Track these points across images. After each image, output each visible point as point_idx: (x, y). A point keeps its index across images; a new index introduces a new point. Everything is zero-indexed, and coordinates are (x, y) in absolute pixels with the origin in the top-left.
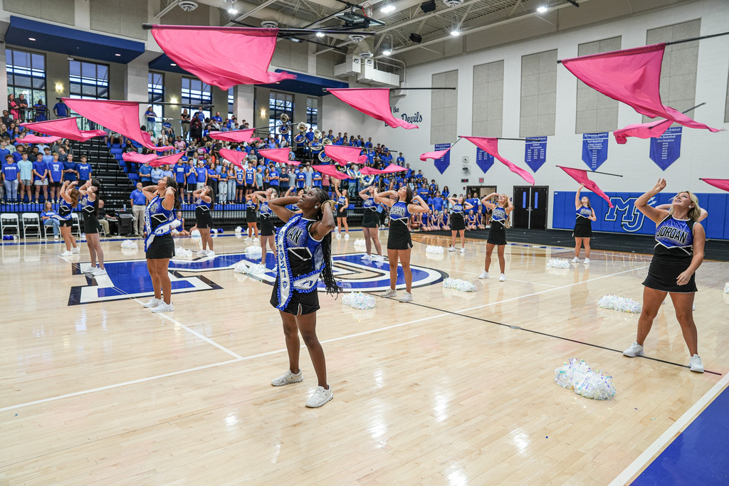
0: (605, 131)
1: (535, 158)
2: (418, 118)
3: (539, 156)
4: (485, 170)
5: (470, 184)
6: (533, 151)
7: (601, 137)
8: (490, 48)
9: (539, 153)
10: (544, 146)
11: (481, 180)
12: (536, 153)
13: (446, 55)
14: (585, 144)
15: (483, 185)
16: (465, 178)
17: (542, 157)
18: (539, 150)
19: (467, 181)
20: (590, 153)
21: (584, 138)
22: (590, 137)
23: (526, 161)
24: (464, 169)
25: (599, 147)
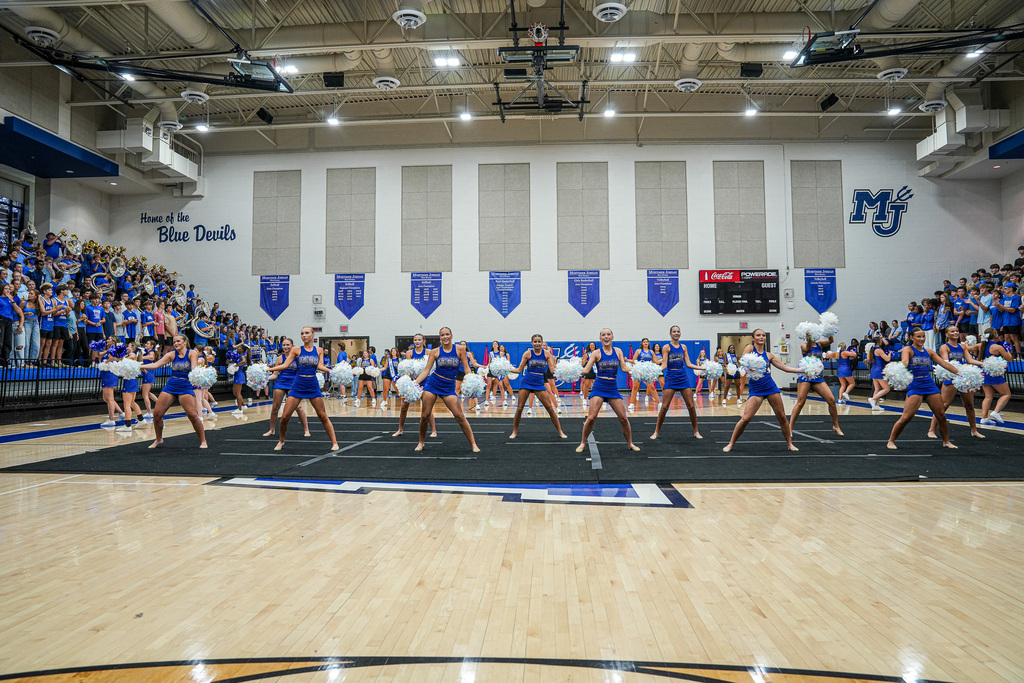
0: (516, 269)
1: (426, 299)
2: (227, 234)
3: (431, 297)
4: (349, 315)
5: (324, 334)
6: (422, 290)
7: (512, 277)
8: (353, 148)
9: (431, 293)
10: (438, 285)
11: (344, 329)
12: (427, 293)
13: (280, 147)
14: (493, 284)
15: (347, 335)
16: (317, 326)
17: (435, 299)
18: (431, 290)
19: (320, 329)
20: (499, 295)
21: (491, 276)
22: (498, 277)
23: (412, 303)
24: (316, 313)
25: (510, 288)
